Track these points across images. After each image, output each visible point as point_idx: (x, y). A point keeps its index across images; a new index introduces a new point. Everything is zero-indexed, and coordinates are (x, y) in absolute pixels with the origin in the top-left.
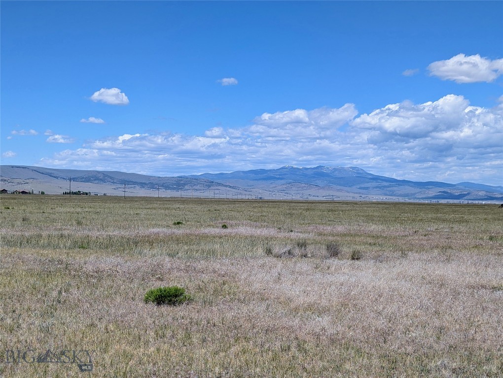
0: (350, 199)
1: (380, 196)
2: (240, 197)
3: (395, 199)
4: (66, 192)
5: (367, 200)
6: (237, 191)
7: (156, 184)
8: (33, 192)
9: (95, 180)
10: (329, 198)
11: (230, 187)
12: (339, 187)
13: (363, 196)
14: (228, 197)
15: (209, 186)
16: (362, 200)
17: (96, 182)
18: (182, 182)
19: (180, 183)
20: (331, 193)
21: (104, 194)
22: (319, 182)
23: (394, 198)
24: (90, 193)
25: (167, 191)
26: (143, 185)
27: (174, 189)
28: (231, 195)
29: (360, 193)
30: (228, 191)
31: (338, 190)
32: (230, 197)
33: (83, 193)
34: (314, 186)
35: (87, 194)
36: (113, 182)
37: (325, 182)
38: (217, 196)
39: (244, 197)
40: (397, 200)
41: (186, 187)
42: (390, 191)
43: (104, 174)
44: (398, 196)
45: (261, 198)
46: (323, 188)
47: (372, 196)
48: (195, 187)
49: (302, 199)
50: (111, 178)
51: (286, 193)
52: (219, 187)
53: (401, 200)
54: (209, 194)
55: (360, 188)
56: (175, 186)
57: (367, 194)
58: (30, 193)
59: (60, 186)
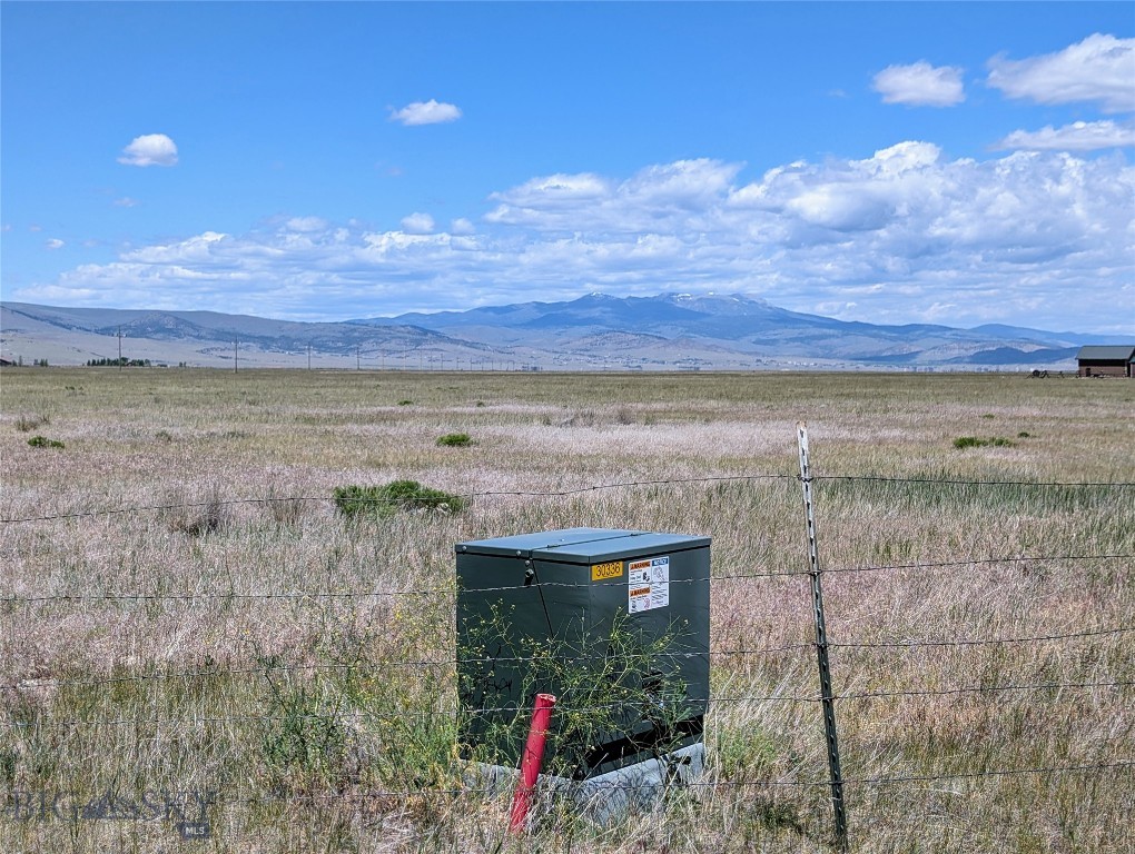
0: (734, 367)
1: (802, 360)
2: (488, 366)
3: (834, 365)
4: (94, 361)
5: (772, 368)
6: (481, 352)
7: (299, 340)
8: (21, 360)
9: (156, 332)
10: (688, 365)
11: (465, 344)
12: (710, 341)
13: (764, 360)
14: (461, 366)
15: (418, 343)
16: (761, 368)
17: (160, 335)
18: (356, 334)
19: (351, 336)
20: (694, 353)
21: (181, 364)
22: (666, 330)
23: (833, 362)
24: (147, 361)
25: (323, 355)
26: (266, 342)
27: (338, 350)
28: (465, 361)
29: (756, 353)
30: (462, 353)
31: (708, 348)
32: (466, 366)
33: (133, 363)
34: (656, 340)
35: (141, 363)
36: (198, 337)
37: (680, 329)
38: (437, 366)
39: (496, 367)
40: (839, 368)
41: (366, 346)
42: (825, 347)
43: (177, 319)
44: (843, 358)
45: (535, 369)
46: (675, 343)
47: (783, 360)
48: (385, 346)
49: (628, 369)
50: (193, 326)
51: (590, 356)
52: (441, 346)
53: (850, 367)
54: (418, 361)
55: (758, 342)
56: (340, 344)
57: (774, 356)
58: (15, 364)
59: (78, 346)
